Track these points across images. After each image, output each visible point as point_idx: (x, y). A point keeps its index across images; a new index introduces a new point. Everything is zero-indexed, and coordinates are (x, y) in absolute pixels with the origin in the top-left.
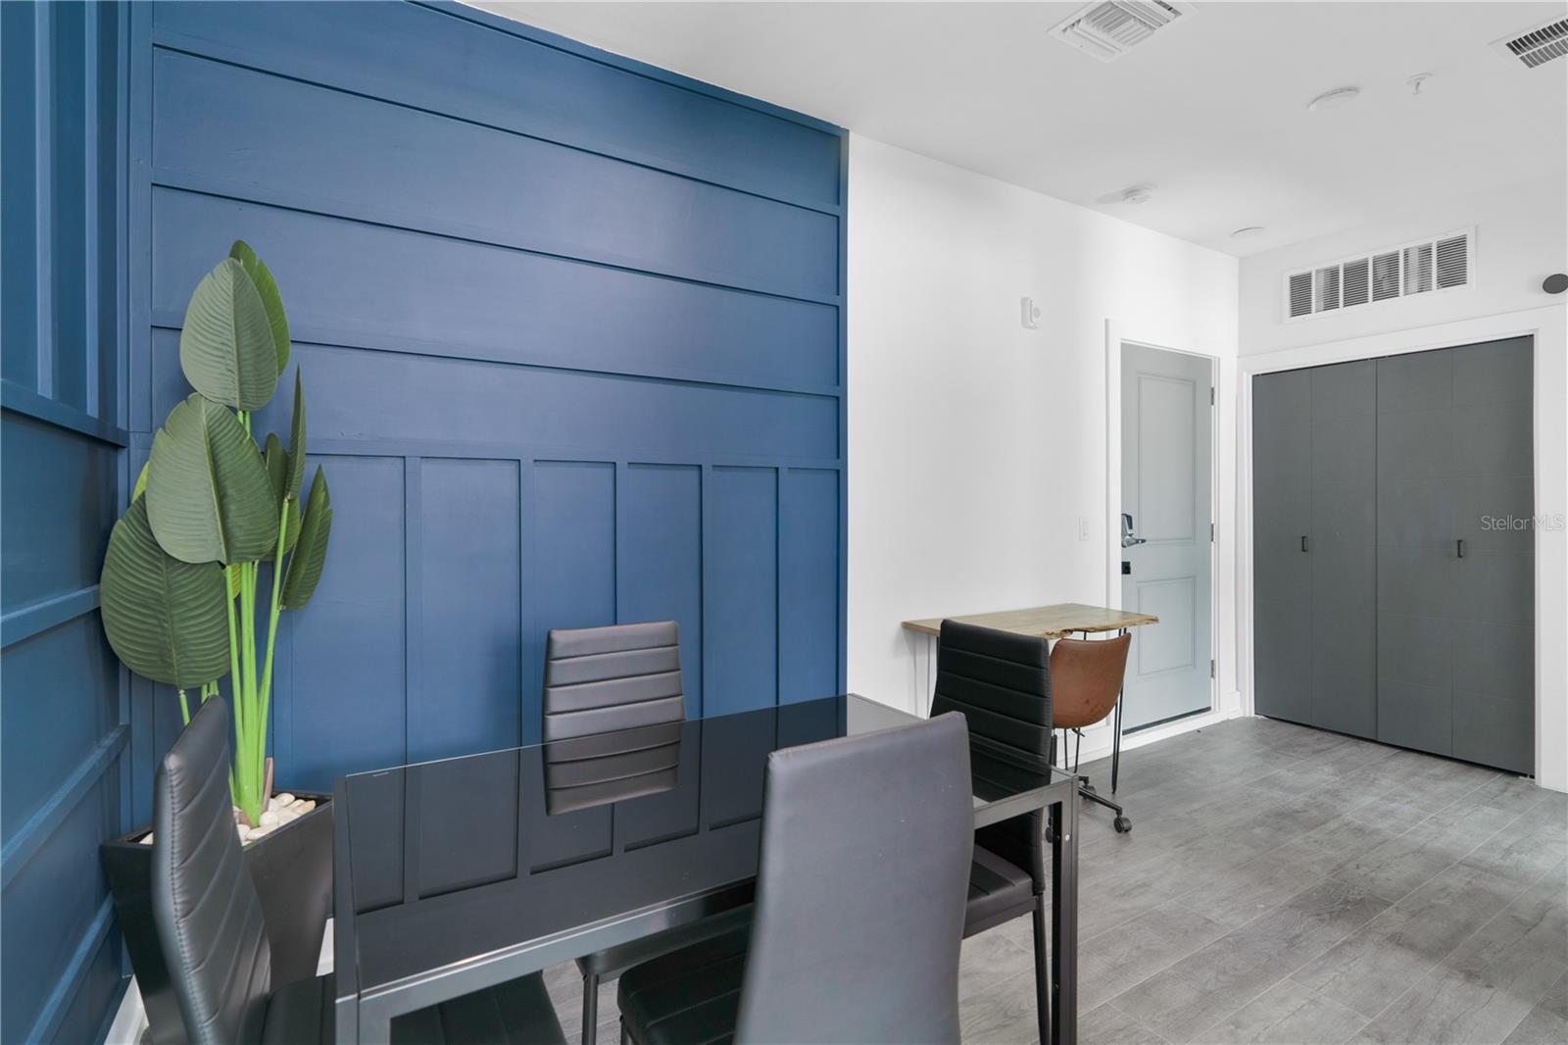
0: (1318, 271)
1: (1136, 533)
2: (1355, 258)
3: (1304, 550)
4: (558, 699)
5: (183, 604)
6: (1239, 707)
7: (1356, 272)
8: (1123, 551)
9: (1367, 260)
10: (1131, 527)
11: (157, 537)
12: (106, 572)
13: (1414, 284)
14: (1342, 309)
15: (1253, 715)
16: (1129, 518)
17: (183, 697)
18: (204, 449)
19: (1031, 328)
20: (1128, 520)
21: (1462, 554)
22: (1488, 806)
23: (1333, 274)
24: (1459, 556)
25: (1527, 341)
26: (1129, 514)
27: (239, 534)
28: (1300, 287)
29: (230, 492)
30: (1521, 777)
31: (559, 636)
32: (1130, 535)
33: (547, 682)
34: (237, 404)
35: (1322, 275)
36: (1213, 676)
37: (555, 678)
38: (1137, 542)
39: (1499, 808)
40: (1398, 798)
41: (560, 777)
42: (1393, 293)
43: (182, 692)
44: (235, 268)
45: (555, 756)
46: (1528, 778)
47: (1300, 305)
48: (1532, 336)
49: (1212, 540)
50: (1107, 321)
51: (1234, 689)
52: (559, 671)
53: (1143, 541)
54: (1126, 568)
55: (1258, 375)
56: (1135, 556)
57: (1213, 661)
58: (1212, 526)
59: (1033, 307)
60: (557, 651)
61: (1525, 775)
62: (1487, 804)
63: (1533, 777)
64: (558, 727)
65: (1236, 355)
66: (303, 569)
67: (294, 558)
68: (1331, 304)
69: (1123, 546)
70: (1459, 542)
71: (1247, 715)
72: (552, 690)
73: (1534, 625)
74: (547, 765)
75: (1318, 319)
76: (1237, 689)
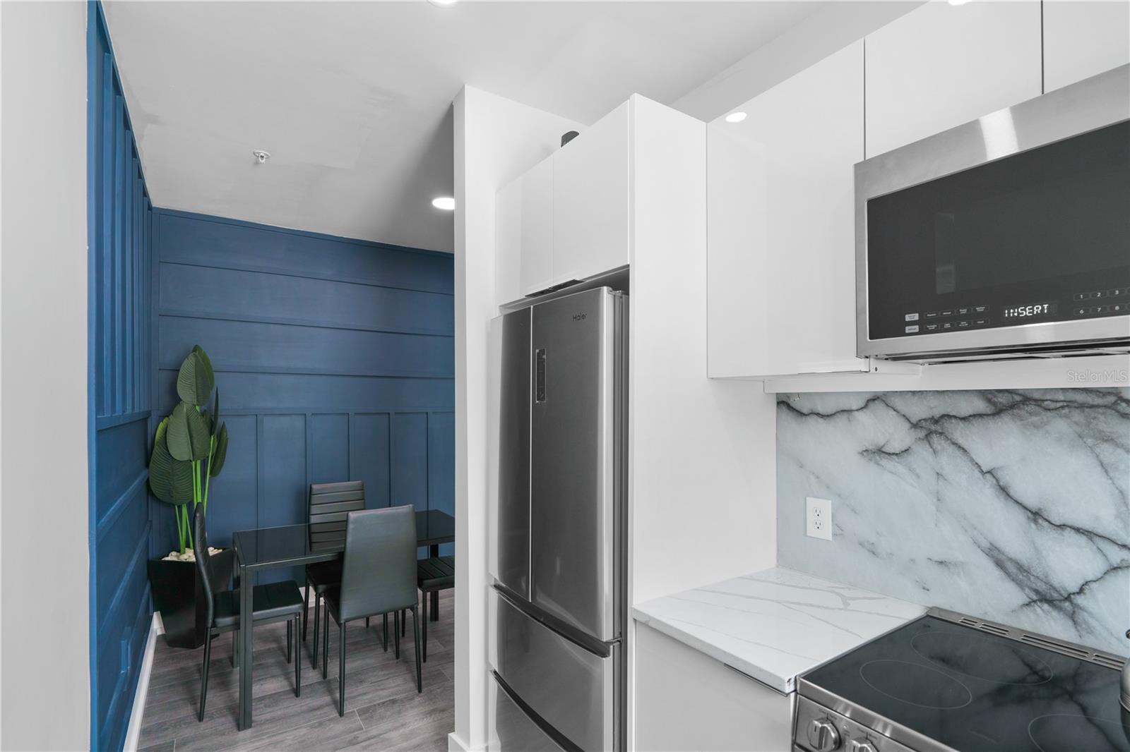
4: (314, 509)
5: (177, 475)
11: (170, 452)
12: (151, 464)
17: (177, 508)
18: (185, 420)
27: (197, 451)
29: (194, 435)
31: (314, 487)
33: (310, 504)
34: (196, 403)
37: (313, 502)
41: (315, 538)
43: (176, 507)
44: (196, 356)
45: (314, 529)
52: (315, 499)
60: (314, 492)
64: (313, 519)
66: (219, 461)
67: (215, 457)
72: (312, 507)
74: (310, 534)
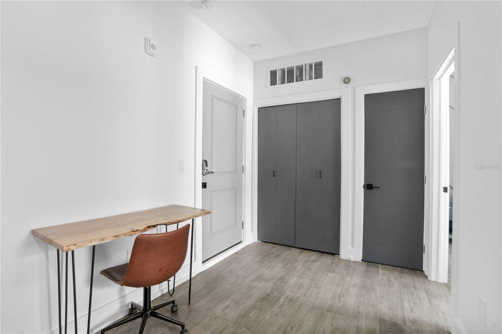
0: (279, 69)
1: (209, 169)
2: (290, 65)
3: (274, 176)
6: (252, 239)
7: (291, 71)
8: (202, 177)
9: (293, 67)
10: (207, 166)
13: (308, 77)
14: (286, 84)
15: (257, 241)
16: (206, 162)
19: (150, 55)
20: (205, 163)
21: (321, 177)
22: (330, 272)
23: (283, 71)
24: (320, 177)
25: (339, 100)
26: (206, 160)
28: (273, 74)
30: (336, 255)
32: (207, 170)
35: (280, 71)
36: (243, 228)
38: (209, 173)
39: (332, 273)
40: (303, 275)
42: (302, 80)
46: (337, 255)
47: (273, 82)
48: (340, 99)
49: (243, 173)
50: (196, 67)
51: (251, 232)
53: (212, 173)
54: (204, 185)
55: (260, 108)
56: (208, 179)
57: (243, 222)
58: (243, 166)
59: (151, 43)
61: (337, 254)
62: (329, 271)
63: (339, 255)
65: (253, 99)
68: (283, 82)
69: (203, 175)
70: (320, 172)
71: (255, 241)
73: (340, 202)
75: (279, 87)
76: (252, 232)
